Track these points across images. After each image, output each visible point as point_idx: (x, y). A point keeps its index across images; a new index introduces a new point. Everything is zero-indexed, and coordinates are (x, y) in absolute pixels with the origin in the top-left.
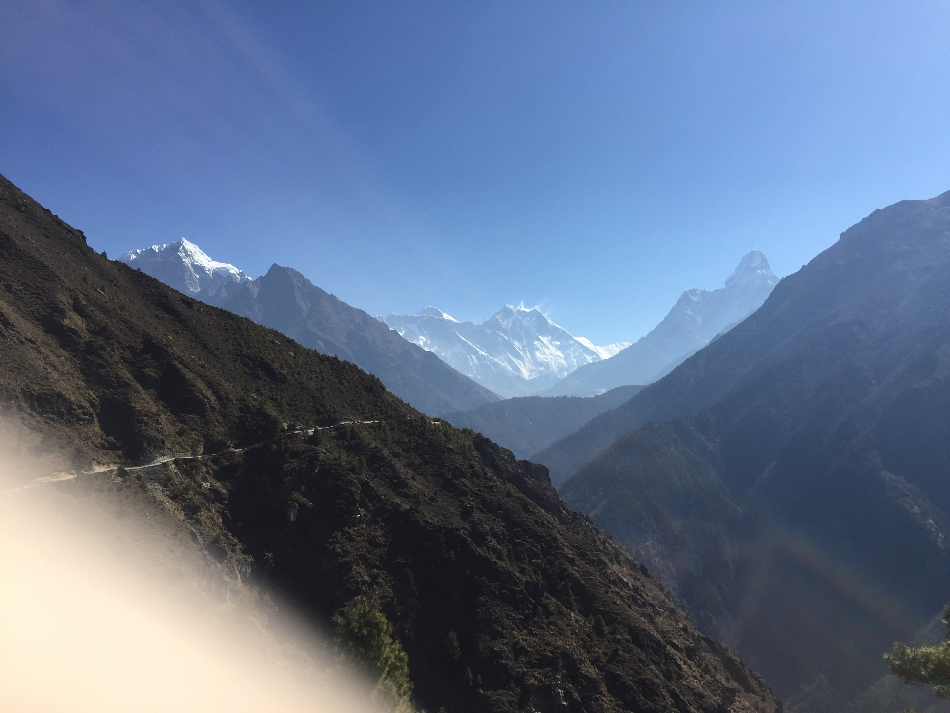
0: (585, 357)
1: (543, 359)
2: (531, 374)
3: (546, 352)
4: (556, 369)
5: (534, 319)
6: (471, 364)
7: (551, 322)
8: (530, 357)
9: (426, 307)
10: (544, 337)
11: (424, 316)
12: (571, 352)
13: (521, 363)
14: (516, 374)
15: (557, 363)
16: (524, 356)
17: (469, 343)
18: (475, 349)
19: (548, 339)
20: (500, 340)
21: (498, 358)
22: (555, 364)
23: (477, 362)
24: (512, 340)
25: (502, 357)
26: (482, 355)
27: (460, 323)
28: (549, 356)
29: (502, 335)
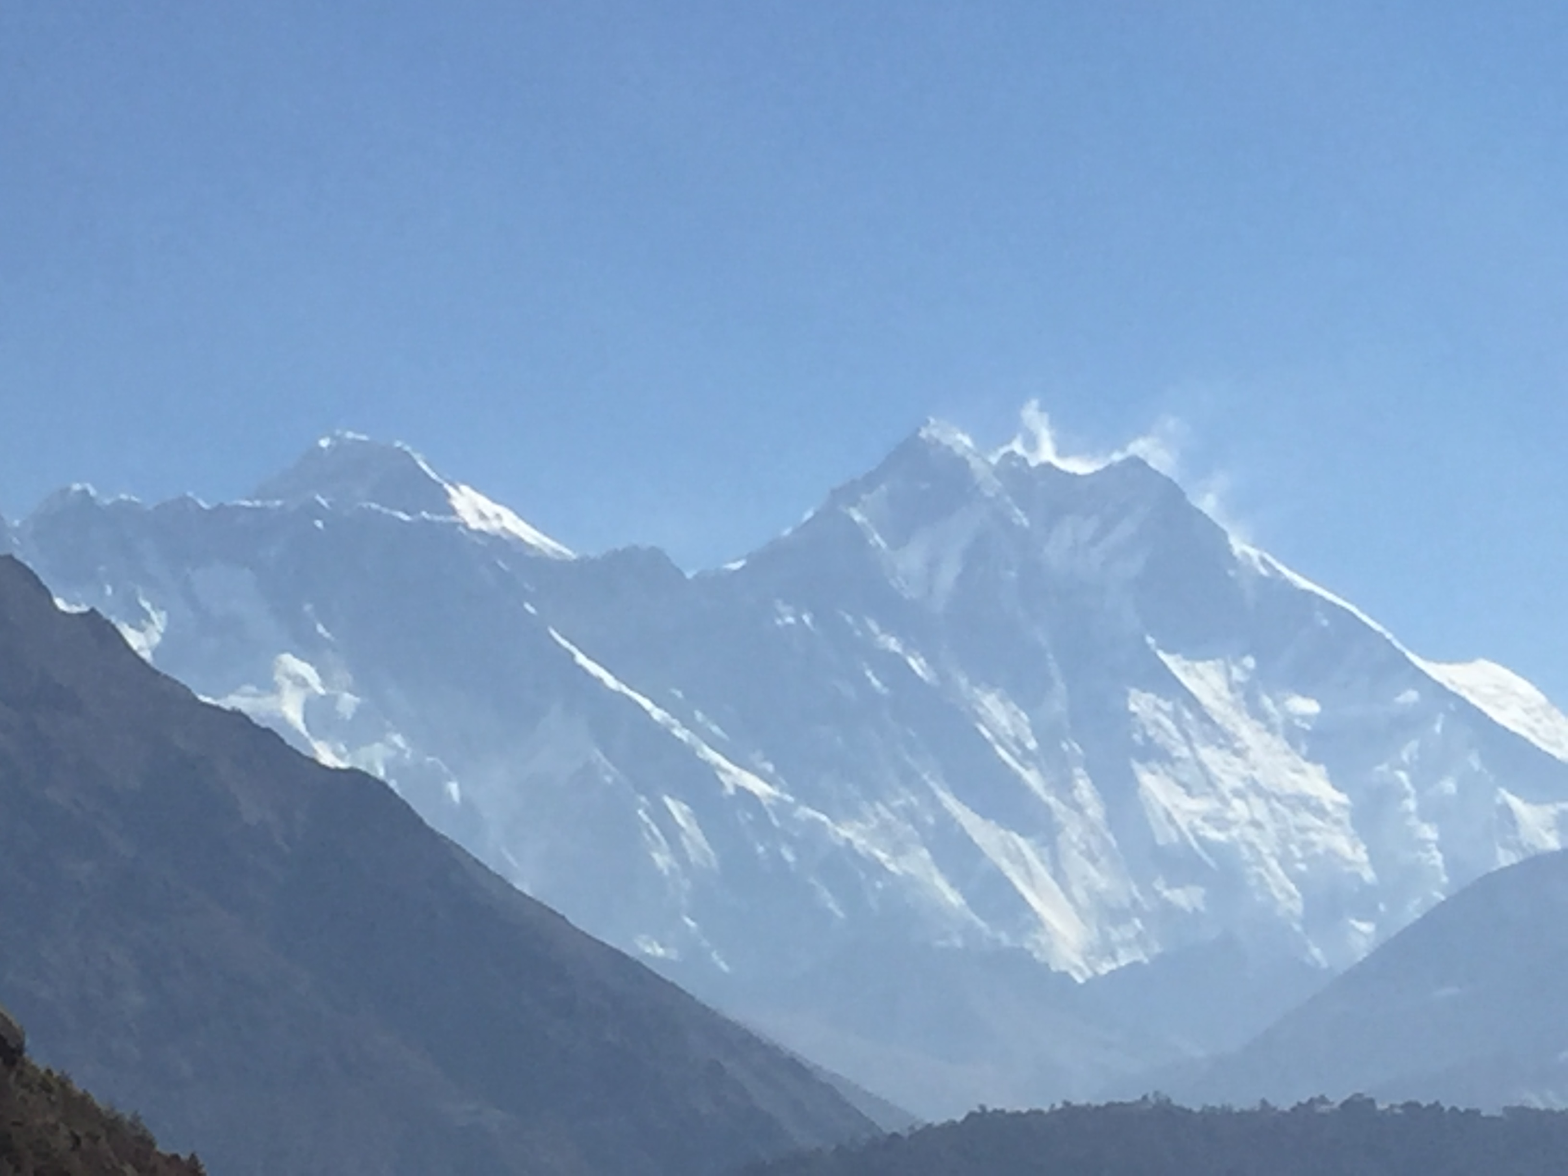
0: (1507, 810)
1: (1198, 822)
2: (1104, 936)
3: (1215, 770)
4: (1291, 897)
5: (1126, 528)
6: (662, 860)
7: (1253, 552)
8: (1095, 811)
9: (324, 443)
10: (1199, 666)
11: (316, 511)
12: (1403, 775)
13: (1030, 855)
14: (998, 941)
15: (1298, 855)
16: (1051, 800)
17: (647, 704)
18: (688, 752)
19: (1229, 673)
20: (876, 682)
21: (865, 821)
22: (1285, 860)
23: (706, 846)
24: (963, 681)
25: (893, 811)
26: (744, 794)
27: (583, 564)
28: (1237, 803)
29: (893, 644)
